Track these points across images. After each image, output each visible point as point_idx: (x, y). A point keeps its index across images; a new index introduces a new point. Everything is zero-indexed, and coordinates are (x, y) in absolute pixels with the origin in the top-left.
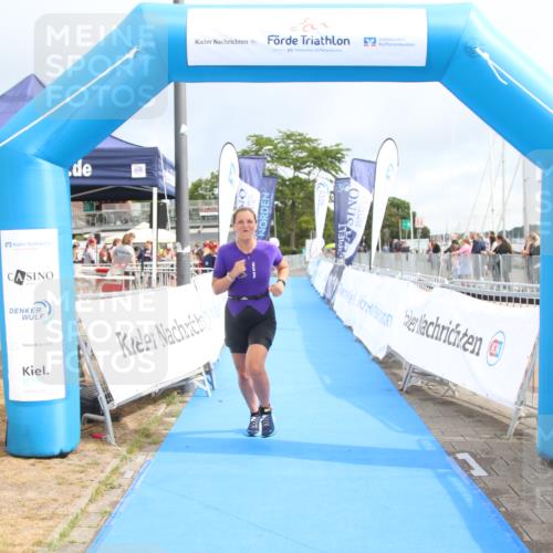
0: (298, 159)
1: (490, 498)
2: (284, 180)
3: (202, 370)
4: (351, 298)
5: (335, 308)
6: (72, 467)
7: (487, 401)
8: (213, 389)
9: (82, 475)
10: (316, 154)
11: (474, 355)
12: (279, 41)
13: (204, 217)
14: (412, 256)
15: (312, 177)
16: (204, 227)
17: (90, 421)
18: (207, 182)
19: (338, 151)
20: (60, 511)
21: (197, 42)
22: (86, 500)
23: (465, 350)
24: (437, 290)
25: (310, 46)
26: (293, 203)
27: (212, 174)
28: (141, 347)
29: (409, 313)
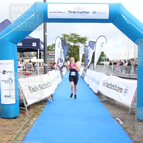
0: (75, 40)
1: (124, 130)
2: (71, 46)
3: (50, 96)
4: (89, 77)
5: (84, 80)
6: (17, 121)
7: (124, 104)
8: (53, 101)
9: (20, 123)
10: (79, 39)
11: (120, 93)
12: (71, 12)
13: (50, 55)
14: (104, 66)
15: (79, 45)
16: (50, 58)
17: (22, 109)
18: (51, 46)
19: (85, 38)
20: (14, 132)
21: (50, 12)
22: (21, 130)
23: (118, 91)
24: (111, 76)
25: (79, 14)
26: (74, 52)
27: (53, 44)
28: (35, 90)
29: (104, 82)
